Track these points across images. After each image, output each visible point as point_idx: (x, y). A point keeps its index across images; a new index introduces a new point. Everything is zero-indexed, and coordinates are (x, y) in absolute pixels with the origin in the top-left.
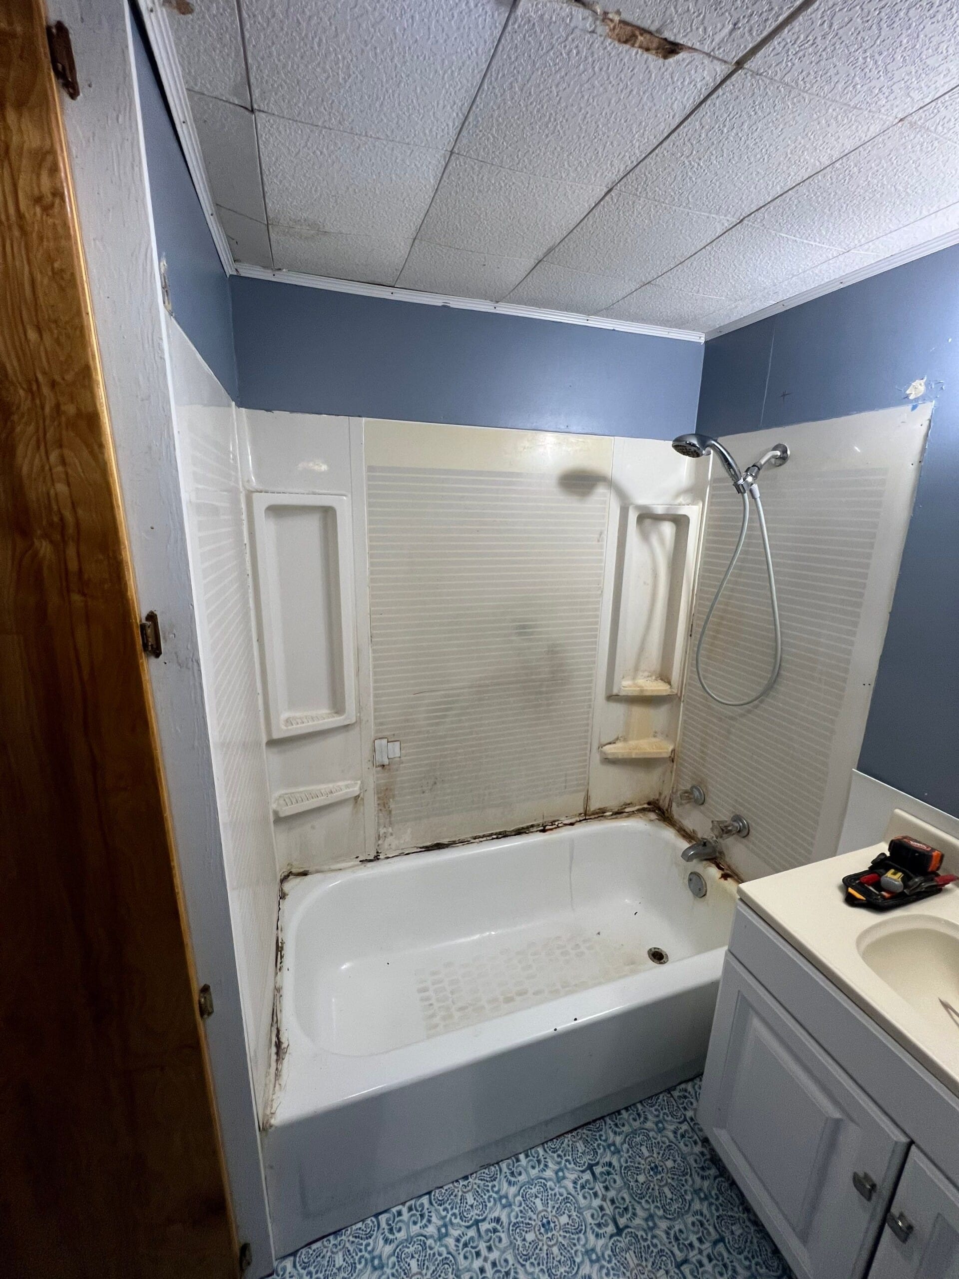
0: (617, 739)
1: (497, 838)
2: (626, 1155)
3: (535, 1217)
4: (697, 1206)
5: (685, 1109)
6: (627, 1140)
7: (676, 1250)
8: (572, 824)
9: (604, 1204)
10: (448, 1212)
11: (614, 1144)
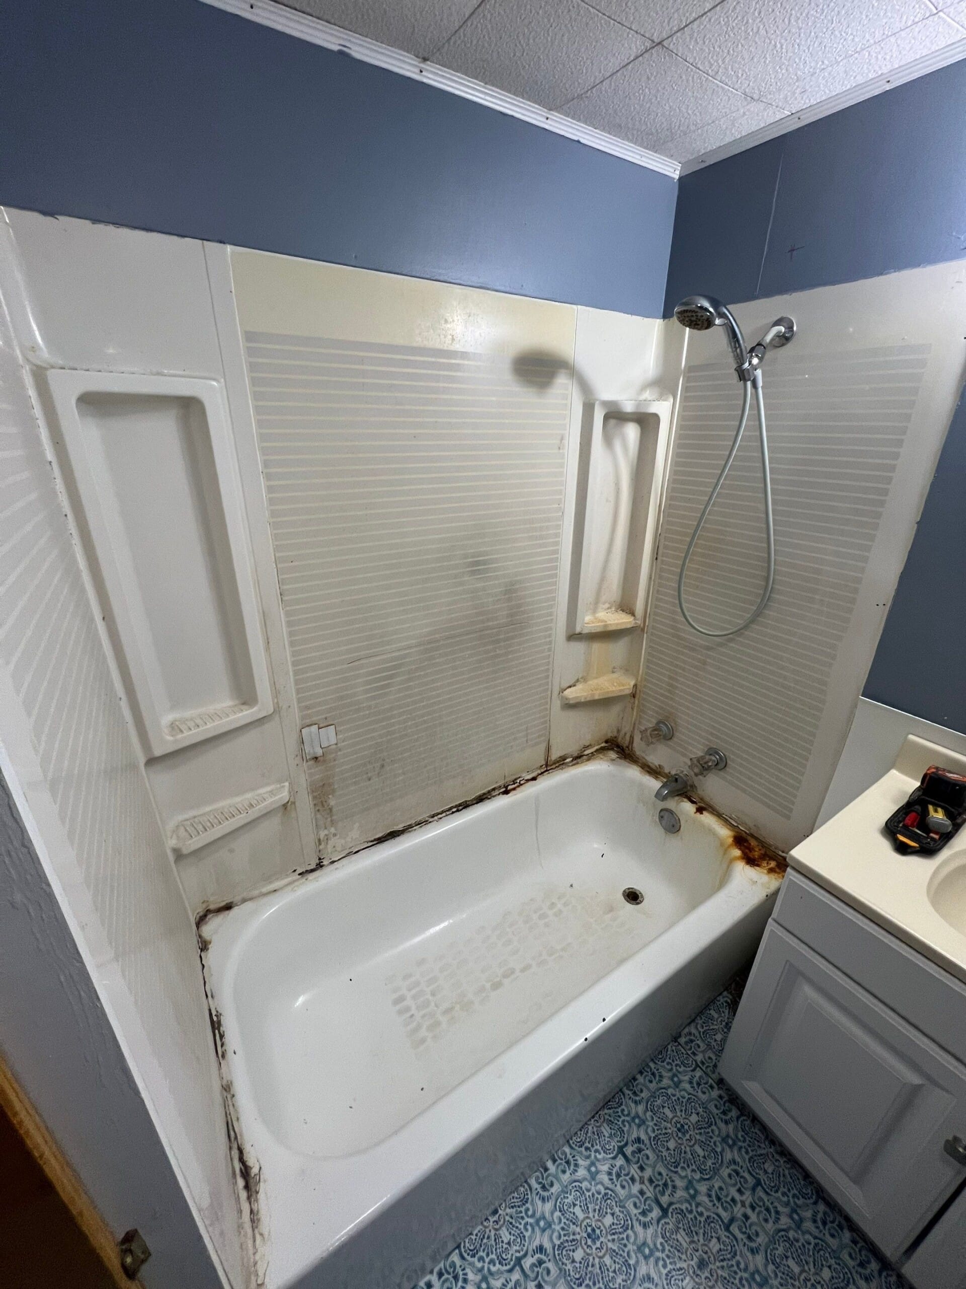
0: (578, 681)
1: (458, 811)
2: (651, 1124)
3: (578, 1230)
4: (728, 1155)
5: (694, 1054)
6: (649, 1106)
7: (721, 1211)
8: (534, 779)
9: (644, 1188)
10: (484, 1262)
11: (637, 1116)
